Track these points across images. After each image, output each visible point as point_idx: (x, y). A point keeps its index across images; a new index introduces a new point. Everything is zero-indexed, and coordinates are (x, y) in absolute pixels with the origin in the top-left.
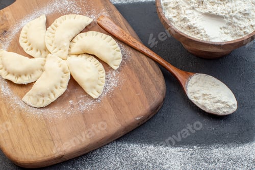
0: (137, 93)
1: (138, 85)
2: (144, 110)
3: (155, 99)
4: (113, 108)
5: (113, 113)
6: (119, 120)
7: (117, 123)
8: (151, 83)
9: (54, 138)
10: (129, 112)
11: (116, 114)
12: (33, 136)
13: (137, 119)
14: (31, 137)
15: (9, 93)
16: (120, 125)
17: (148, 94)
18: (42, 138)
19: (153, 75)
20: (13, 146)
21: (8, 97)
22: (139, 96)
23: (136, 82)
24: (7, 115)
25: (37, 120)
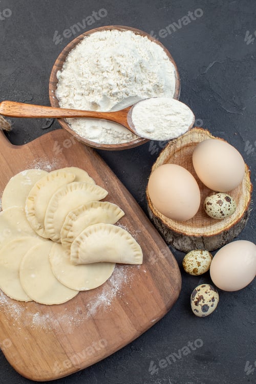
0: (150, 291)
1: (150, 281)
2: (160, 310)
3: (171, 296)
4: (125, 311)
5: (126, 317)
6: (134, 325)
7: (132, 329)
8: (164, 276)
9: (67, 351)
10: (144, 315)
11: (129, 317)
12: (44, 350)
13: (153, 321)
14: (42, 351)
15: (6, 301)
16: (136, 330)
17: (162, 291)
18: (54, 351)
19: (166, 266)
20: (25, 364)
21: (6, 306)
22: (153, 294)
23: (147, 277)
24: (10, 327)
25: (44, 331)
